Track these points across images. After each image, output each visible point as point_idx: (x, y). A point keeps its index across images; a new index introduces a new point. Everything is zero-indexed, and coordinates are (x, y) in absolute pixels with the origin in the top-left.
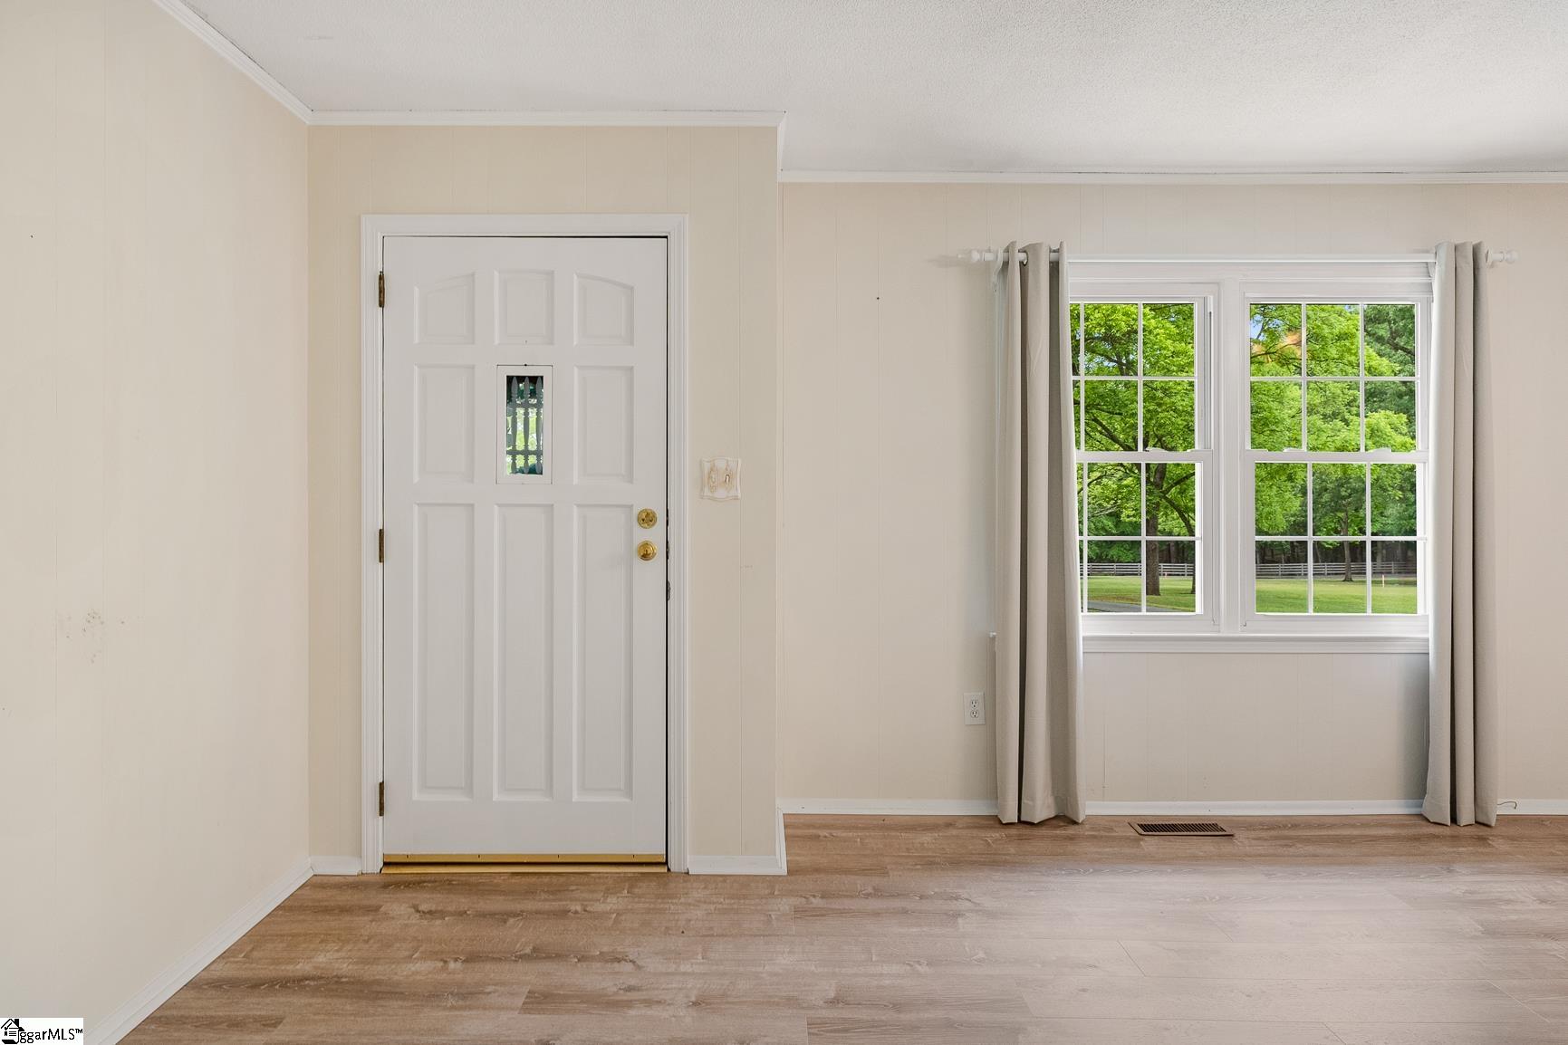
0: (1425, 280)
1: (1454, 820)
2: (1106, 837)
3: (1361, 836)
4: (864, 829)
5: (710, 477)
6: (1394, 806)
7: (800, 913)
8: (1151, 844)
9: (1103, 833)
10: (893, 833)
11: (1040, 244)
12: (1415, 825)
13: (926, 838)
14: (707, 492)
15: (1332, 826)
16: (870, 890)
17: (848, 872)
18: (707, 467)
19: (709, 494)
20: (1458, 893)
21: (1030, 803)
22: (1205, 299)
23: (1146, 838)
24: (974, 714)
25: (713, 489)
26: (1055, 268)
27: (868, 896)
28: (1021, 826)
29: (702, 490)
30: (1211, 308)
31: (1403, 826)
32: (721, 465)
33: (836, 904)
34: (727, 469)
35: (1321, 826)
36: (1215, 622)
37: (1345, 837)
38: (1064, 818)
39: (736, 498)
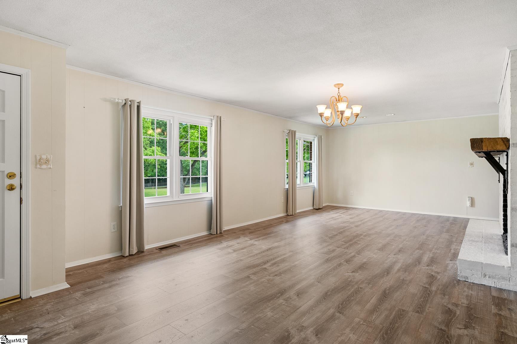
0: (211, 122)
1: (217, 234)
2: (152, 253)
3: (202, 240)
4: (83, 269)
5: (39, 161)
6: (205, 233)
7: (86, 295)
8: (164, 252)
9: (151, 253)
10: (94, 267)
11: (135, 100)
12: (210, 236)
13: (106, 266)
14: (38, 166)
15: (197, 240)
16: (102, 282)
17: (90, 280)
18: (38, 158)
19: (40, 167)
20: (225, 246)
21: (132, 249)
22: (170, 120)
23: (162, 251)
24: (114, 229)
25: (41, 165)
26: (138, 107)
27: (103, 284)
28: (129, 256)
29: (36, 165)
30: (172, 122)
31: (208, 237)
32: (44, 157)
33: (95, 289)
34: (46, 159)
35: (195, 240)
36: (172, 197)
37: (200, 241)
38: (140, 251)
39: (50, 168)
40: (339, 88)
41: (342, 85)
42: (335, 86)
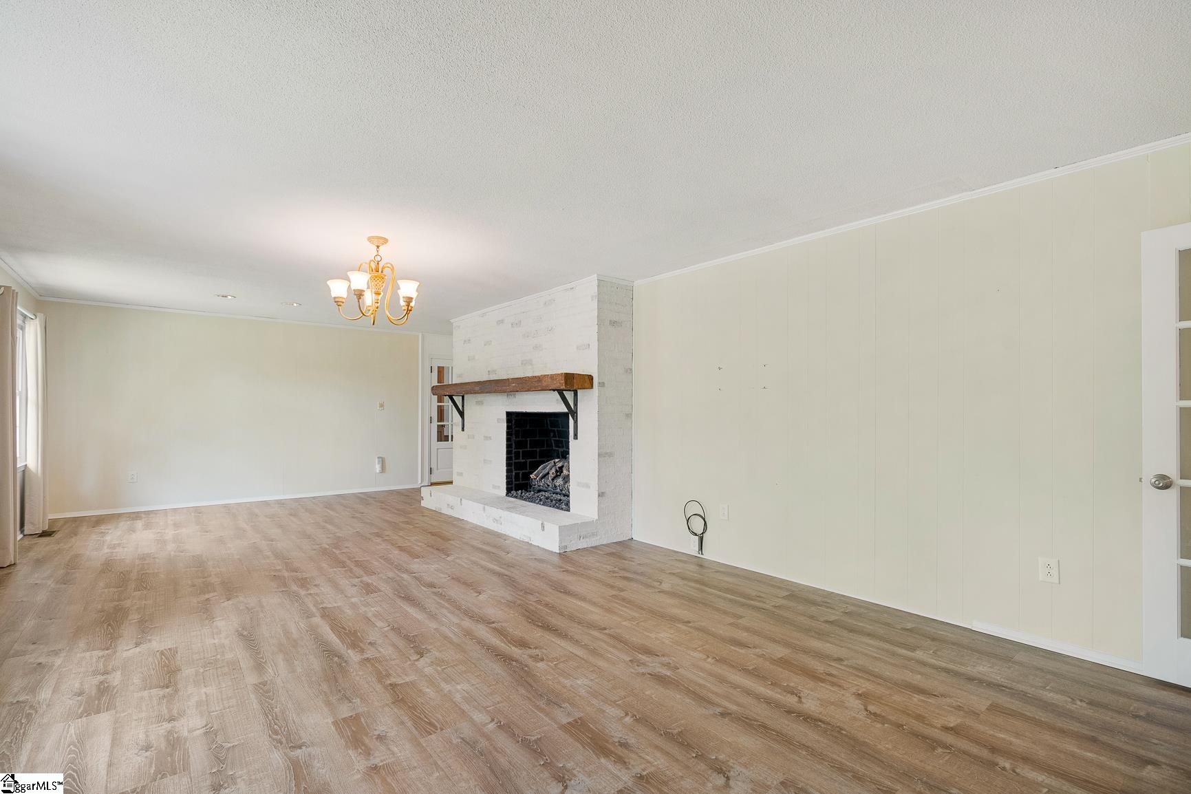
40: (378, 247)
41: (385, 241)
42: (370, 239)
